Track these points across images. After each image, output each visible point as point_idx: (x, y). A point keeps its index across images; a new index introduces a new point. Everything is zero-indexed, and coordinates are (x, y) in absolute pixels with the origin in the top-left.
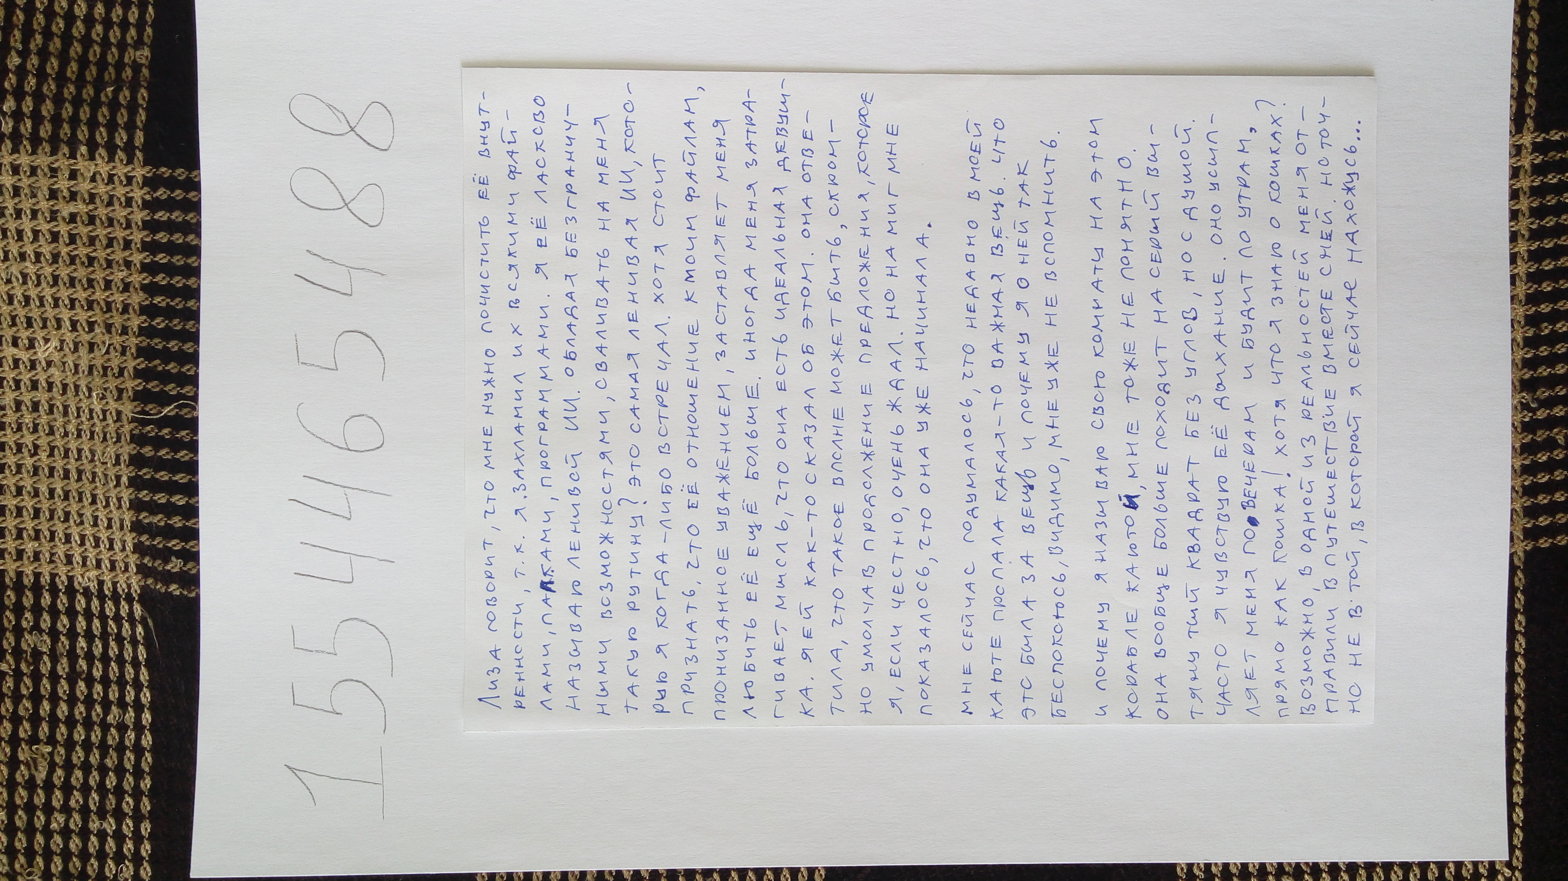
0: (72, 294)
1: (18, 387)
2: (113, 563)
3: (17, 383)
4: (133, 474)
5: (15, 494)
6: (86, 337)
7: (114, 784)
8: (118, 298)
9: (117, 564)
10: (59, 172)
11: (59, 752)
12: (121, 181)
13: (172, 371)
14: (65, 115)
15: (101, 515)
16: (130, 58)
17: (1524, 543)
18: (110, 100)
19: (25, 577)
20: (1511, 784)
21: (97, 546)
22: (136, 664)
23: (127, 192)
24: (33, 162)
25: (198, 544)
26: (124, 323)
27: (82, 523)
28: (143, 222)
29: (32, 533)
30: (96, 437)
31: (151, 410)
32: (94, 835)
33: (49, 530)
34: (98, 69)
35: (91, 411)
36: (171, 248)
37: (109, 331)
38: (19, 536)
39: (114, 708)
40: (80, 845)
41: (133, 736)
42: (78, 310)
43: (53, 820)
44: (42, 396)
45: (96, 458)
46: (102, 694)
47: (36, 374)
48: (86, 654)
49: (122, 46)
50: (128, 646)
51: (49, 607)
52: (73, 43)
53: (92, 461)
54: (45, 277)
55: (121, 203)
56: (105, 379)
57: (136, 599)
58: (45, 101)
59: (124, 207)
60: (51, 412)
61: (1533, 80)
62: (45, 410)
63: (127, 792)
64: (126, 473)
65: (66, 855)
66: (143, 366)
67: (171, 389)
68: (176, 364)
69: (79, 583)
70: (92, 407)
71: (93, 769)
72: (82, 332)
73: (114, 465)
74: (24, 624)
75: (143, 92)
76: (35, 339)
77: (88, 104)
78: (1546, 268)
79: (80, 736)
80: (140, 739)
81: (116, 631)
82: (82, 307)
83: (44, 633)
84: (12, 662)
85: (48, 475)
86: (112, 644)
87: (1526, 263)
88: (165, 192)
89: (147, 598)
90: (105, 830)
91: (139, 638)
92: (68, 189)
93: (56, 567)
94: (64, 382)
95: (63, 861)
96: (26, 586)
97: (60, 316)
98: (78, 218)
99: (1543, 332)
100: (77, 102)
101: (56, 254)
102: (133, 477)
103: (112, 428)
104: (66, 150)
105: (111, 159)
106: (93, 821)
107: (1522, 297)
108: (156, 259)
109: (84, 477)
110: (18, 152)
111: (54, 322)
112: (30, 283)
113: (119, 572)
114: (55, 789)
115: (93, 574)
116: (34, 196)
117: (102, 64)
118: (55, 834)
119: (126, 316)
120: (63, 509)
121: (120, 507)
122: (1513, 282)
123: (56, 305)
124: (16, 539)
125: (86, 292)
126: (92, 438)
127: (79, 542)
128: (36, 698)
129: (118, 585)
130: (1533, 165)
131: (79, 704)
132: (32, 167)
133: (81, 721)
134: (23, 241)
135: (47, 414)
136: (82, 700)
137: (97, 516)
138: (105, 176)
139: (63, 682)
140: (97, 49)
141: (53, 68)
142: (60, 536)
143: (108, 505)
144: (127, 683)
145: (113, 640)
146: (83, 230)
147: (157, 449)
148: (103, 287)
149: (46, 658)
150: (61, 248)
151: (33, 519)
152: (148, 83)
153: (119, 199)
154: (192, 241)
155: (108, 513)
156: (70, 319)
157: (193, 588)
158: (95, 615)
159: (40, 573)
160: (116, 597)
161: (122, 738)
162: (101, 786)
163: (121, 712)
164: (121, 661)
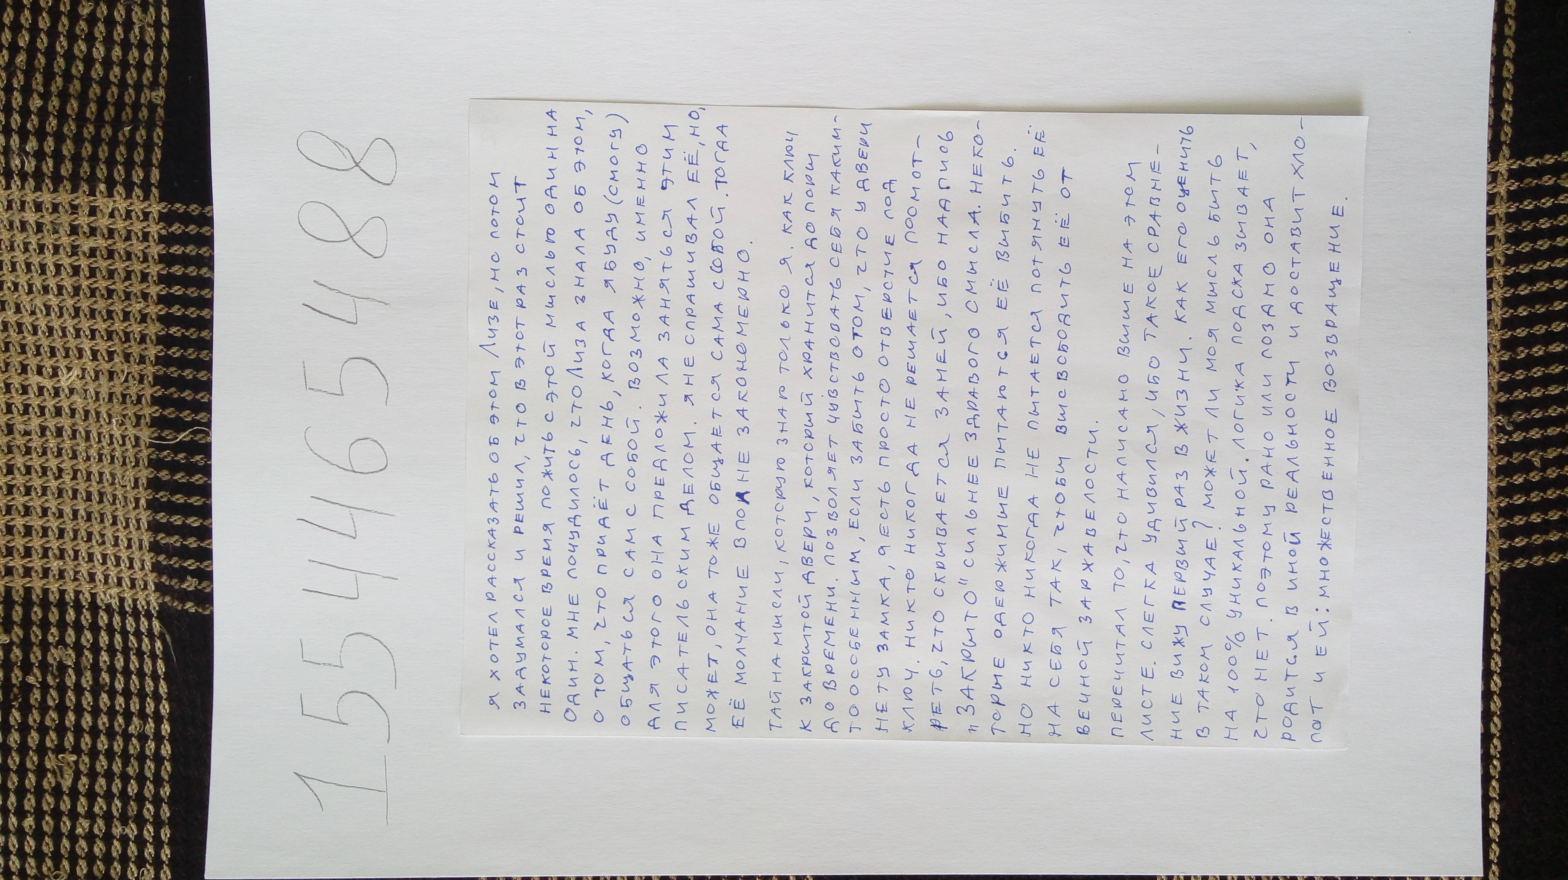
0: (92, 325)
1: (43, 414)
2: (133, 581)
3: (42, 409)
4: (151, 497)
5: (41, 515)
6: (107, 366)
7: (136, 791)
8: (136, 328)
9: (136, 582)
10: (79, 209)
11: (83, 761)
12: (138, 217)
13: (187, 398)
14: (84, 154)
15: (122, 535)
16: (146, 98)
17: (1500, 564)
18: (128, 140)
19: (50, 594)
20: (1486, 800)
21: (118, 564)
22: (155, 677)
23: (144, 228)
24: (54, 199)
25: (212, 564)
26: (142, 353)
27: (104, 543)
28: (159, 255)
29: (57, 552)
30: (116, 461)
31: (167, 435)
32: (117, 840)
33: (73, 549)
34: (116, 110)
35: (111, 436)
36: (185, 281)
37: (128, 361)
38: (45, 555)
39: (135, 719)
40: (104, 849)
41: (153, 746)
42: (99, 340)
43: (78, 825)
44: (65, 422)
45: (116, 481)
46: (123, 706)
47: (60, 401)
48: (109, 667)
49: (139, 87)
50: (148, 661)
51: (74, 622)
52: (92, 85)
53: (113, 484)
54: (67, 309)
55: (138, 238)
56: (124, 406)
57: (155, 615)
58: (65, 141)
59: (141, 242)
60: (74, 437)
61: (1508, 108)
62: (68, 436)
63: (148, 799)
64: (144, 496)
65: (91, 858)
66: (160, 393)
67: (187, 415)
68: (190, 392)
69: (102, 600)
70: (112, 433)
71: (116, 777)
72: (102, 362)
73: (133, 488)
74: (50, 639)
75: (159, 131)
76: (58, 367)
77: (107, 144)
78: (1522, 293)
79: (103, 745)
80: (160, 749)
81: (136, 645)
82: (102, 337)
83: (69, 648)
84: (39, 674)
85: (71, 497)
86: (133, 658)
87: (1502, 288)
88: (180, 227)
89: (164, 614)
90: (127, 835)
91: (158, 652)
92: (88, 224)
93: (80, 584)
94: (86, 408)
95: (88, 864)
96: (52, 603)
97: (81, 346)
98: (98, 253)
99: (1519, 355)
100: (96, 141)
101: (77, 287)
102: (151, 499)
103: (131, 453)
104: (86, 187)
105: (129, 196)
106: (116, 826)
107: (1498, 321)
108: (172, 291)
109: (105, 500)
110: (41, 190)
111: (76, 352)
112: (53, 314)
113: (138, 590)
114: (80, 796)
115: (114, 591)
116: (56, 232)
117: (120, 105)
118: (80, 839)
119: (144, 346)
120: (86, 530)
121: (139, 528)
122: (1489, 308)
123: (78, 336)
124: (42, 558)
125: (106, 323)
126: (112, 462)
127: (101, 561)
128: (62, 709)
129: (138, 602)
130: (1509, 192)
131: (103, 715)
132: (53, 204)
133: (104, 732)
134: (46, 274)
135: (71, 439)
136: (105, 711)
137: (118, 536)
138: (123, 212)
139: (87, 694)
140: (115, 89)
141: (73, 110)
142: (83, 555)
143: (127, 526)
144: (147, 695)
145: (134, 654)
146: (103, 264)
147: (173, 472)
148: (122, 318)
149: (70, 671)
150: (81, 280)
151: (58, 539)
152: (164, 123)
153: (136, 234)
154: (205, 273)
155: (127, 534)
156: (92, 350)
157: (207, 606)
158: (116, 630)
159: (65, 590)
160: (136, 614)
161: (143, 748)
162: (124, 793)
163: (141, 722)
164: (141, 674)
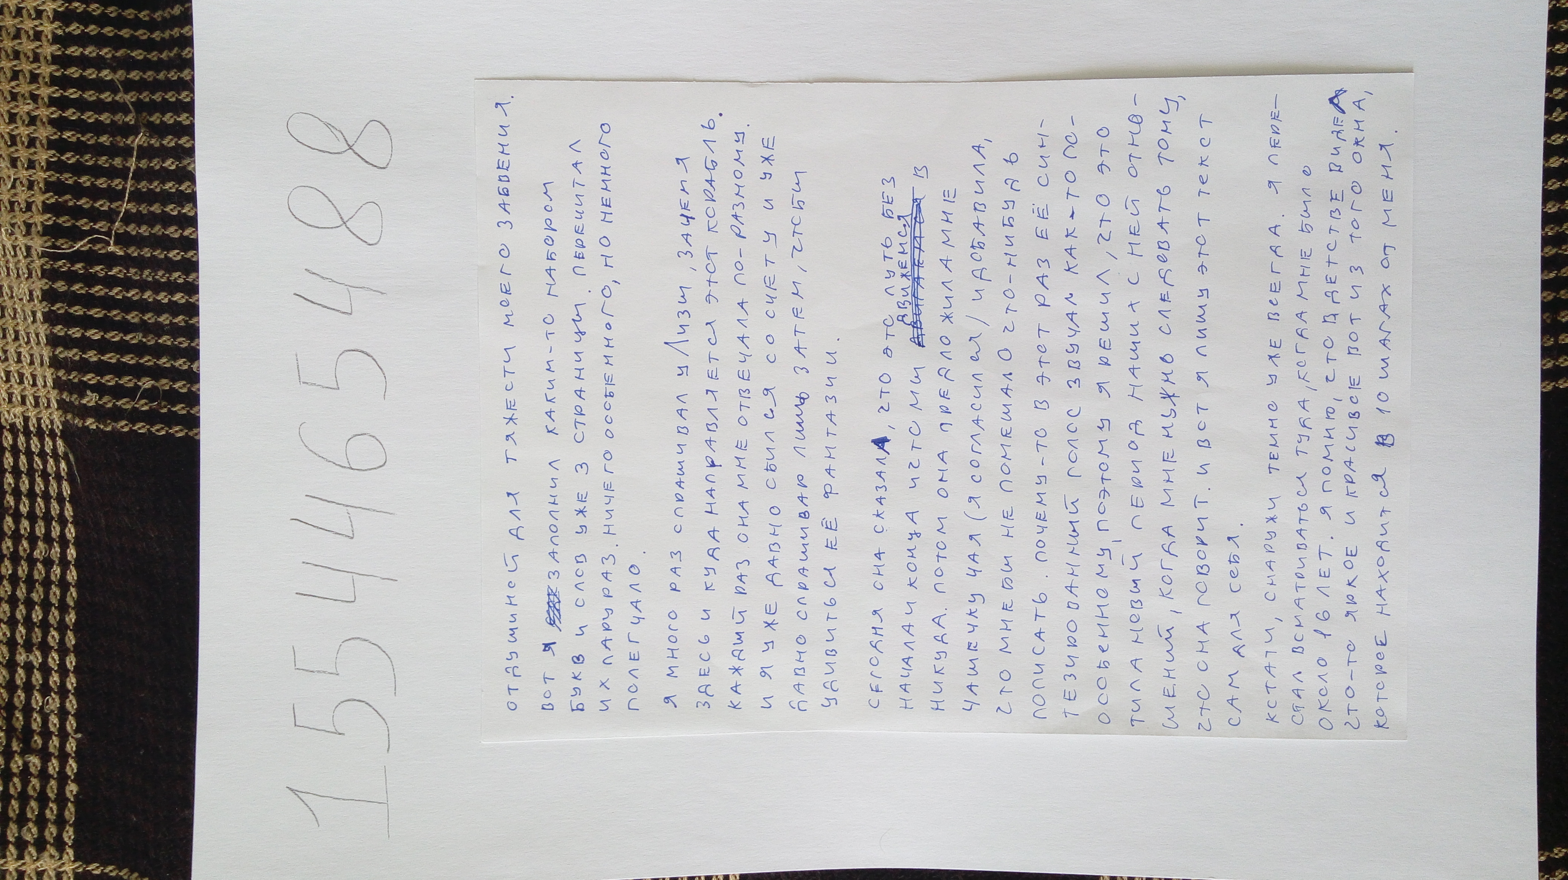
2: (36, 399)
4: (47, 310)
7: (40, 618)
8: (24, 131)
9: (40, 400)
12: (29, 15)
13: (85, 206)
15: (24, 351)
21: (21, 382)
22: (60, 500)
23: (36, 26)
26: (30, 157)
27: (6, 359)
28: (54, 56)
31: (63, 244)
32: (22, 667)
36: (84, 84)
39: (40, 543)
40: (8, 677)
41: (58, 571)
45: (14, 294)
46: (29, 530)
48: (13, 490)
50: (54, 484)
53: (12, 297)
56: (13, 214)
57: (59, 434)
59: (32, 41)
63: (52, 626)
64: (40, 308)
66: (53, 201)
67: (84, 224)
68: (88, 200)
69: (6, 420)
71: (20, 603)
73: (29, 301)
79: (7, 570)
80: (66, 575)
81: (41, 467)
86: (39, 480)
88: (78, 28)
89: (68, 433)
90: (31, 662)
91: (63, 474)
102: (48, 312)
103: (23, 264)
106: (20, 653)
108: (67, 94)
113: (42, 408)
115: (18, 410)
119: (32, 150)
121: (39, 343)
129: (42, 421)
131: (7, 539)
133: (8, 556)
136: (9, 535)
137: (20, 352)
143: (28, 341)
144: (53, 518)
145: (39, 476)
147: (70, 283)
155: (29, 349)
157: (109, 421)
158: (21, 451)
160: (40, 433)
161: (48, 573)
162: (28, 620)
163: (47, 547)
164: (46, 496)
